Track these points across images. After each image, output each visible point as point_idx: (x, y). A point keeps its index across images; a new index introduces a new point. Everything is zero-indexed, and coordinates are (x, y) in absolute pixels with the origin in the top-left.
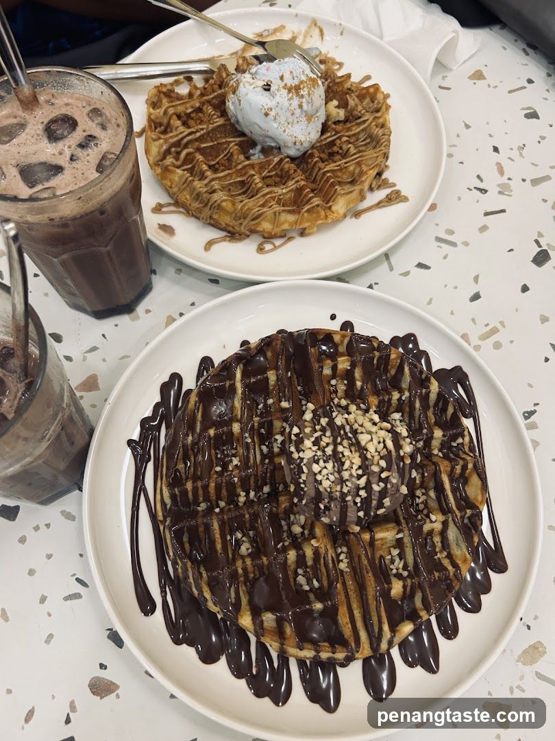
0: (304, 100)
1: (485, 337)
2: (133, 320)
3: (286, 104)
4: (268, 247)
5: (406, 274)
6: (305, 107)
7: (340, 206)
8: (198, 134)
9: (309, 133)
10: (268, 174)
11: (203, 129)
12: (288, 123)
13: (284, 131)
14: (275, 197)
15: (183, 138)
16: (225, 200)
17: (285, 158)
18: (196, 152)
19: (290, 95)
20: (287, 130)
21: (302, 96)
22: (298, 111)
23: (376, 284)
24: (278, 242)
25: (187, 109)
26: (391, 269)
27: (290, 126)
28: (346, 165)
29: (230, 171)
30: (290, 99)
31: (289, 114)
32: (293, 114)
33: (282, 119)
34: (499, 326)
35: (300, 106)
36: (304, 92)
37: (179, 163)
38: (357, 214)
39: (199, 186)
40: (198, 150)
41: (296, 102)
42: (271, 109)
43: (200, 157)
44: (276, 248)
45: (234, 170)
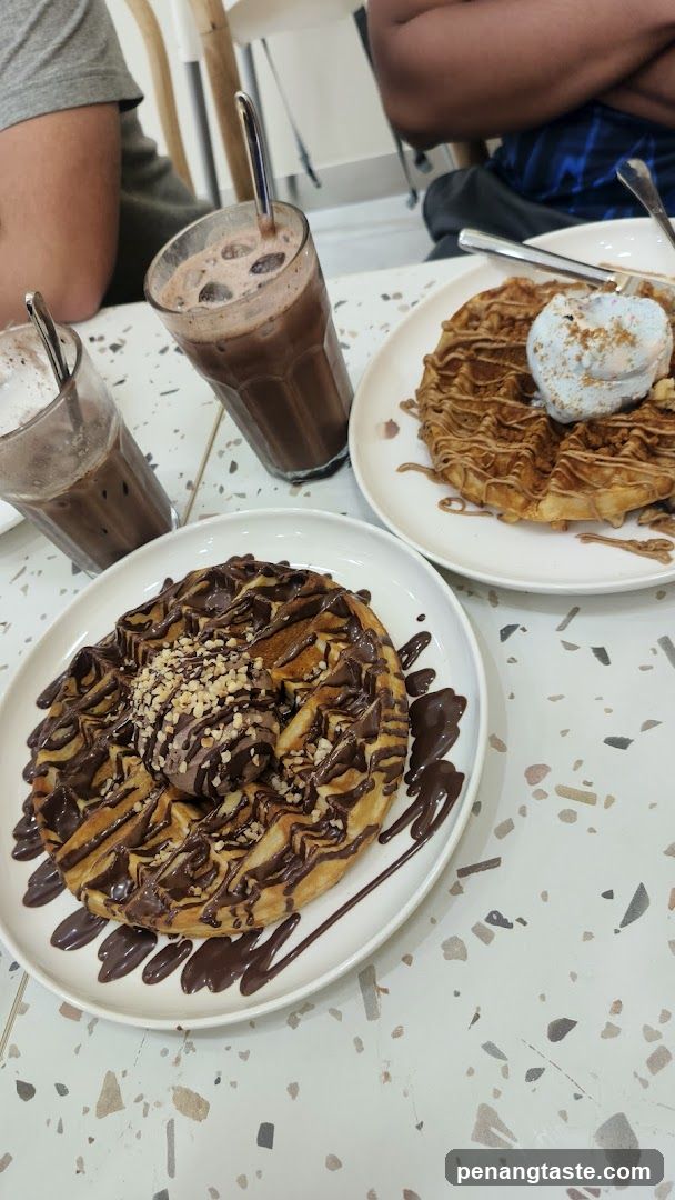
0: (587, 352)
1: (563, 792)
2: (292, 493)
3: (560, 346)
4: (456, 506)
5: (570, 647)
6: (586, 362)
7: (550, 507)
8: (495, 345)
9: (580, 400)
10: (515, 425)
11: (504, 342)
12: (555, 374)
13: (546, 380)
14: (484, 451)
15: (477, 341)
16: (437, 426)
17: (544, 416)
18: (465, 361)
19: (572, 338)
20: (549, 381)
21: (586, 347)
22: (573, 364)
23: (524, 630)
24: (470, 508)
25: (519, 313)
26: (561, 628)
27: (555, 377)
28: (598, 463)
29: (472, 398)
30: (568, 343)
31: (559, 362)
32: (564, 364)
33: (550, 364)
34: (601, 801)
35: (579, 359)
36: (593, 343)
37: (439, 364)
38: (587, 538)
39: (432, 397)
40: (471, 360)
41: (576, 349)
42: (542, 346)
43: (464, 369)
44: (462, 512)
45: (478, 400)
